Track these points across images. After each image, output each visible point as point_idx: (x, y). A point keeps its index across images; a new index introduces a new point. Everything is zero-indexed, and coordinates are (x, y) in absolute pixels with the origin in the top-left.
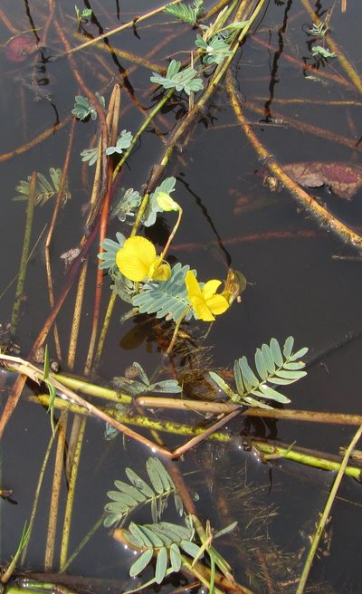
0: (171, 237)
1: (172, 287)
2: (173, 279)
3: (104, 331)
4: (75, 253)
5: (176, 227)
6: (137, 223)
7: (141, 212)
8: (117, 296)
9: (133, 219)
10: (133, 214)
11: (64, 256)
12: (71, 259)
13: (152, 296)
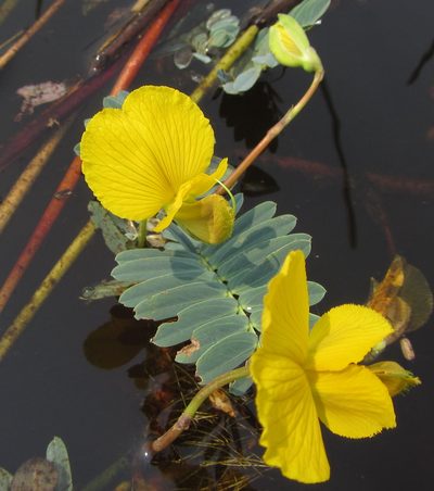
0: (276, 130)
1: (233, 260)
2: (242, 238)
3: (26, 313)
4: (52, 92)
5: (296, 109)
6: (210, 79)
7: (227, 59)
8: (98, 232)
9: (204, 70)
10: (207, 60)
11: (26, 91)
12: (36, 102)
13: (175, 266)
